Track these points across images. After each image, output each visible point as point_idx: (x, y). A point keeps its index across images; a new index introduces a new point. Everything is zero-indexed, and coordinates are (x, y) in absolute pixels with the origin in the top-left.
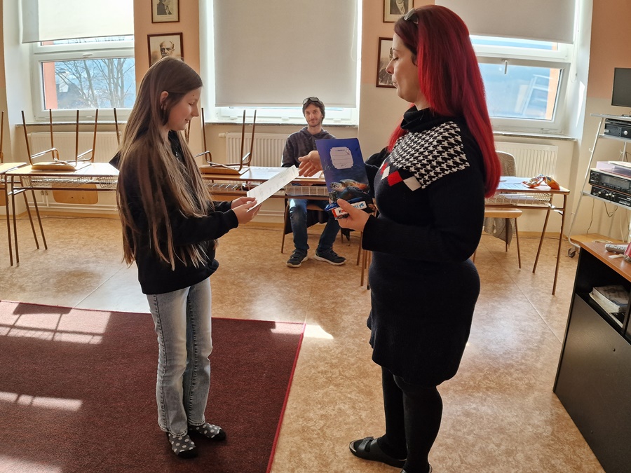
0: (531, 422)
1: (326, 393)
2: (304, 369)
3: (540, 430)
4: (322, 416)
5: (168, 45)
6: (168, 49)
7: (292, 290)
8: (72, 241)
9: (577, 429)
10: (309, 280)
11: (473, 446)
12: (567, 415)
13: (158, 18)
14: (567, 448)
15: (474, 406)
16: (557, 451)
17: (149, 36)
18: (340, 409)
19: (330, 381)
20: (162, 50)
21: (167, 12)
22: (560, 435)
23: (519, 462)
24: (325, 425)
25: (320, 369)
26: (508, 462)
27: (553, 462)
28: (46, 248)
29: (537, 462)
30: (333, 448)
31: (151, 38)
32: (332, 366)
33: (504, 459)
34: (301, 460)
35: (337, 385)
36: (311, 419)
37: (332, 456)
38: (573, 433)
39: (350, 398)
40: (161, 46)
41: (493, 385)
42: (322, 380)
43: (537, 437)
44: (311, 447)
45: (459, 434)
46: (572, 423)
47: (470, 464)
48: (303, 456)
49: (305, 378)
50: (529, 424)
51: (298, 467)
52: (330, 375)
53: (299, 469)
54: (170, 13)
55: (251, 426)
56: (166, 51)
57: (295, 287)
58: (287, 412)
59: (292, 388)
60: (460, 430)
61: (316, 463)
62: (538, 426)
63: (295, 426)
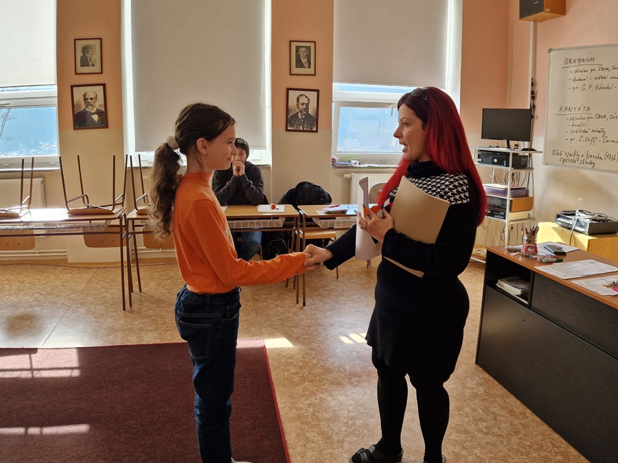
0: (467, 386)
1: (305, 388)
2: (278, 373)
3: (476, 391)
4: (309, 405)
5: (91, 95)
6: (91, 99)
8: (4, 287)
9: (501, 386)
10: (250, 304)
12: (491, 378)
14: (498, 399)
16: (492, 402)
17: (72, 87)
18: (321, 398)
19: (303, 379)
20: (85, 99)
21: (90, 64)
22: (491, 392)
23: (468, 414)
24: (314, 411)
25: (291, 372)
26: (461, 414)
27: (492, 410)
29: (481, 411)
30: (328, 426)
31: (74, 88)
32: (300, 367)
33: (457, 413)
34: (307, 438)
35: (311, 381)
36: (301, 409)
37: (331, 431)
38: (499, 389)
39: (325, 389)
40: (85, 95)
42: (297, 379)
43: (475, 395)
44: (311, 428)
46: (496, 383)
48: (308, 435)
49: (282, 380)
50: (466, 388)
51: (307, 443)
52: (301, 375)
53: (309, 444)
54: (93, 65)
55: (256, 421)
56: (89, 101)
58: (280, 406)
59: (275, 389)
61: (320, 438)
62: (472, 388)
63: (291, 415)
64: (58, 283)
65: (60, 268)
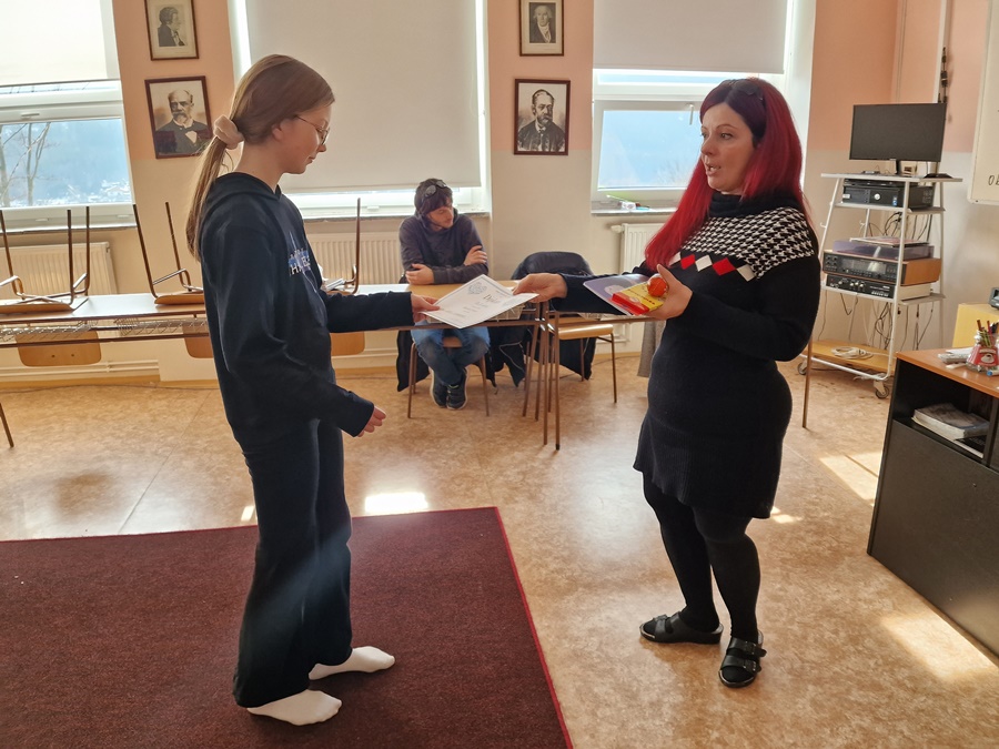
0: (860, 596)
2: (530, 570)
3: (877, 604)
4: (590, 631)
5: (181, 97)
6: (183, 103)
7: (451, 462)
8: (52, 428)
10: (468, 445)
11: (805, 638)
12: (900, 582)
13: (160, 51)
15: (779, 586)
17: (148, 83)
18: (609, 618)
19: (574, 581)
20: (172, 105)
21: (176, 41)
22: (904, 608)
23: (872, 650)
24: (601, 643)
25: (551, 568)
26: (859, 652)
28: (12, 445)
30: (629, 672)
31: (152, 86)
32: (565, 560)
33: (852, 649)
34: (596, 696)
35: (588, 586)
36: (578, 639)
37: (635, 683)
39: (614, 601)
40: (170, 98)
41: (787, 556)
42: (562, 582)
44: (600, 676)
45: (779, 625)
47: (813, 662)
48: (596, 690)
49: (538, 584)
50: (860, 600)
51: (598, 707)
52: (569, 574)
53: (601, 709)
54: (181, 44)
55: (502, 664)
56: (180, 107)
57: (453, 458)
58: (541, 634)
59: (528, 600)
60: (777, 620)
61: (618, 697)
62: (871, 599)
63: (562, 651)
64: (146, 416)
65: (148, 391)
